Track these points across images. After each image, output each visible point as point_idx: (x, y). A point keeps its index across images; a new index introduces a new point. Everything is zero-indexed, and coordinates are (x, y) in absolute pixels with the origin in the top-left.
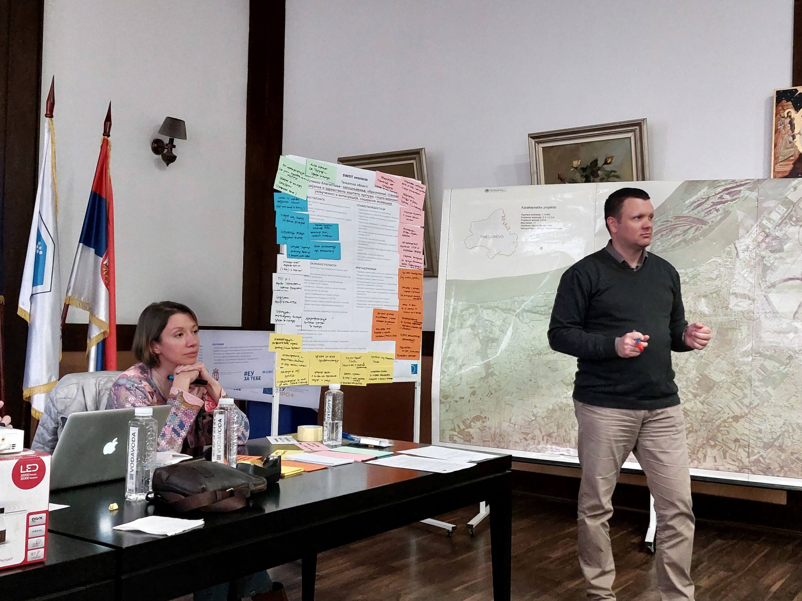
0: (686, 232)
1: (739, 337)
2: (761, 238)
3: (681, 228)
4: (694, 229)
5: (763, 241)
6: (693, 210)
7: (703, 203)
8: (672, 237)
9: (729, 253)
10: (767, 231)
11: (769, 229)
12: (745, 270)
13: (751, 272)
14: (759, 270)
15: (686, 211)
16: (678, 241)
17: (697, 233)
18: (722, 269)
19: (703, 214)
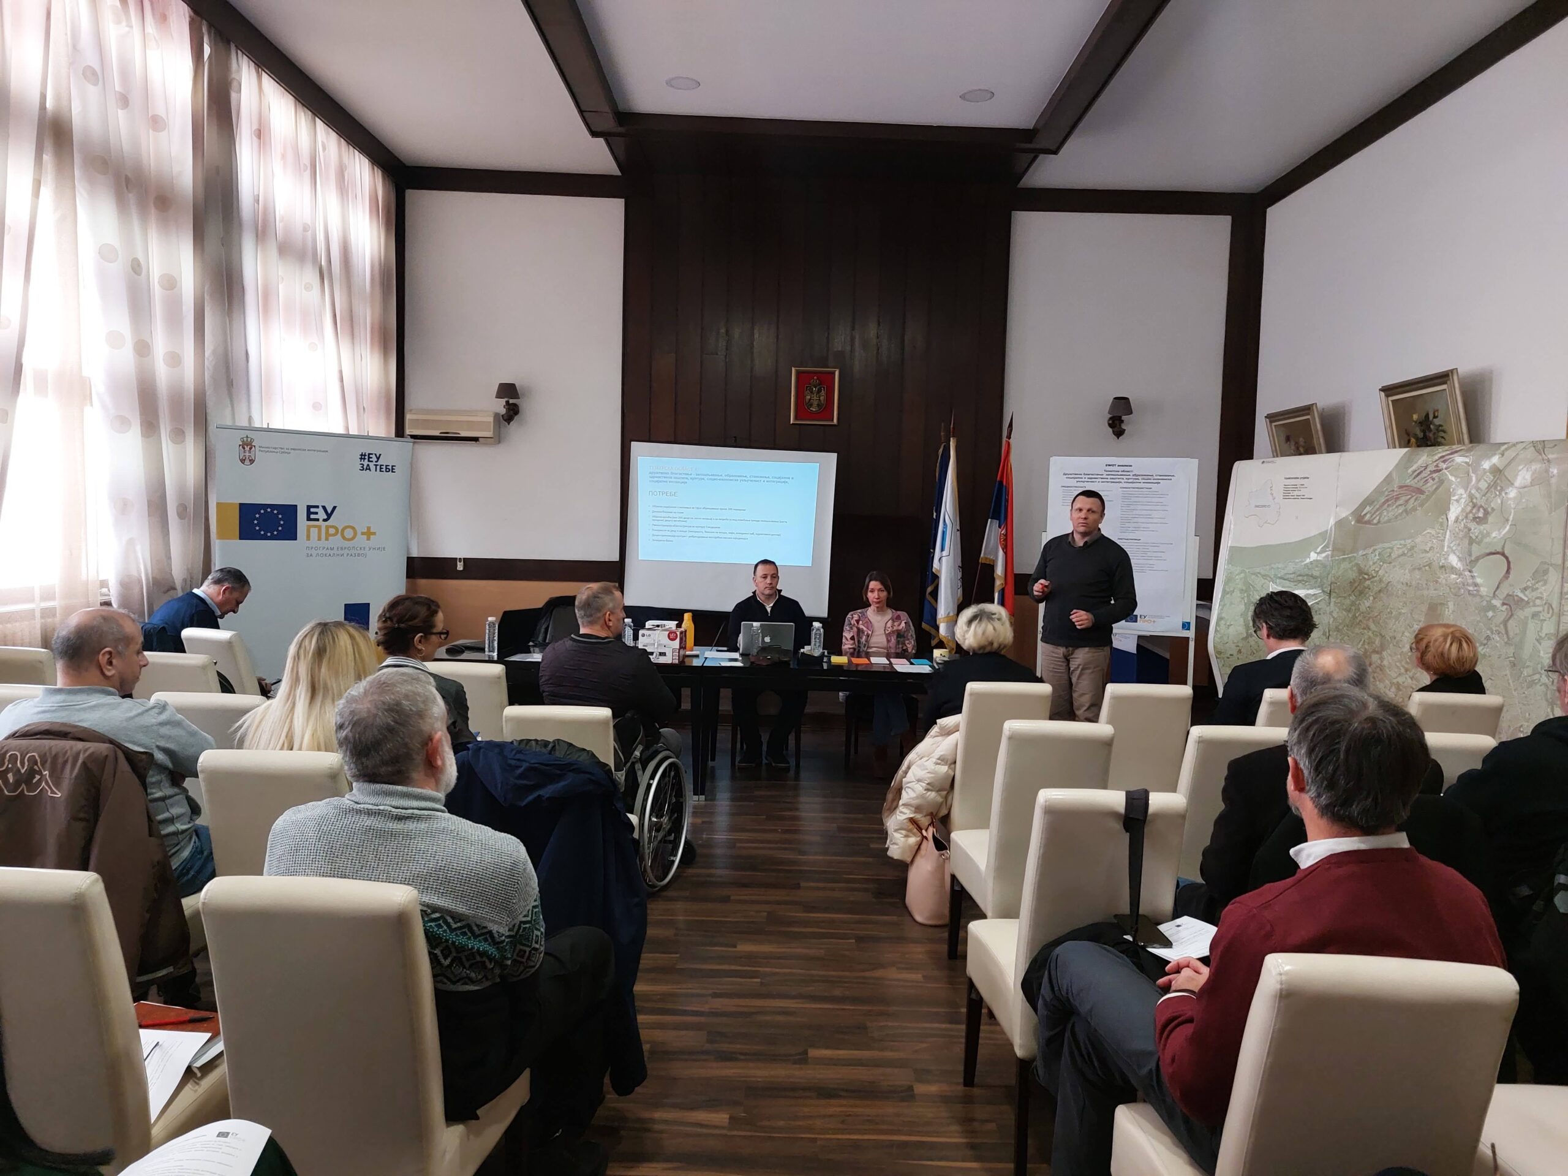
0: (1407, 501)
1: (1447, 613)
2: (1469, 508)
3: (1403, 498)
4: (1414, 498)
5: (1471, 512)
6: (1414, 478)
7: (1421, 472)
8: (1397, 507)
9: (1441, 524)
10: (1474, 501)
11: (1476, 498)
12: (1454, 543)
13: (1459, 545)
14: (1466, 541)
15: (1408, 481)
16: (1400, 511)
17: (1415, 504)
18: (1434, 541)
19: (1421, 483)
